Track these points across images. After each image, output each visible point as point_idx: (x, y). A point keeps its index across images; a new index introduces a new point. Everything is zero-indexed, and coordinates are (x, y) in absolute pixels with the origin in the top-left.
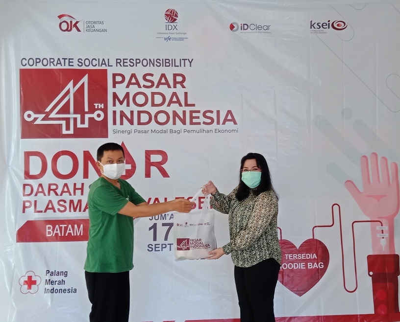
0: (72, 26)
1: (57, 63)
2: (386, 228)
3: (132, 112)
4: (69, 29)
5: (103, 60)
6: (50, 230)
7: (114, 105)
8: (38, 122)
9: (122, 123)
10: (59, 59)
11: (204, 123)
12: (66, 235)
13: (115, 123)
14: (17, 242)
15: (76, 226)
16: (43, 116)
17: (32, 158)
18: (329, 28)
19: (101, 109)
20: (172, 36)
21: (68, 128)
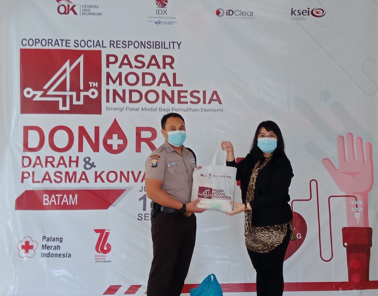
0: (70, 9)
1: (55, 44)
2: (360, 202)
3: (124, 91)
4: (67, 12)
5: (98, 41)
6: (47, 200)
7: (108, 83)
8: (36, 99)
9: (114, 101)
10: (57, 40)
11: (191, 102)
12: (62, 204)
13: (108, 101)
14: (16, 209)
15: (71, 196)
16: (41, 93)
17: (30, 132)
18: (309, 15)
19: (95, 88)
20: (162, 20)
21: (64, 105)
